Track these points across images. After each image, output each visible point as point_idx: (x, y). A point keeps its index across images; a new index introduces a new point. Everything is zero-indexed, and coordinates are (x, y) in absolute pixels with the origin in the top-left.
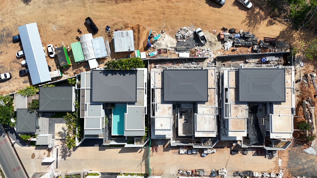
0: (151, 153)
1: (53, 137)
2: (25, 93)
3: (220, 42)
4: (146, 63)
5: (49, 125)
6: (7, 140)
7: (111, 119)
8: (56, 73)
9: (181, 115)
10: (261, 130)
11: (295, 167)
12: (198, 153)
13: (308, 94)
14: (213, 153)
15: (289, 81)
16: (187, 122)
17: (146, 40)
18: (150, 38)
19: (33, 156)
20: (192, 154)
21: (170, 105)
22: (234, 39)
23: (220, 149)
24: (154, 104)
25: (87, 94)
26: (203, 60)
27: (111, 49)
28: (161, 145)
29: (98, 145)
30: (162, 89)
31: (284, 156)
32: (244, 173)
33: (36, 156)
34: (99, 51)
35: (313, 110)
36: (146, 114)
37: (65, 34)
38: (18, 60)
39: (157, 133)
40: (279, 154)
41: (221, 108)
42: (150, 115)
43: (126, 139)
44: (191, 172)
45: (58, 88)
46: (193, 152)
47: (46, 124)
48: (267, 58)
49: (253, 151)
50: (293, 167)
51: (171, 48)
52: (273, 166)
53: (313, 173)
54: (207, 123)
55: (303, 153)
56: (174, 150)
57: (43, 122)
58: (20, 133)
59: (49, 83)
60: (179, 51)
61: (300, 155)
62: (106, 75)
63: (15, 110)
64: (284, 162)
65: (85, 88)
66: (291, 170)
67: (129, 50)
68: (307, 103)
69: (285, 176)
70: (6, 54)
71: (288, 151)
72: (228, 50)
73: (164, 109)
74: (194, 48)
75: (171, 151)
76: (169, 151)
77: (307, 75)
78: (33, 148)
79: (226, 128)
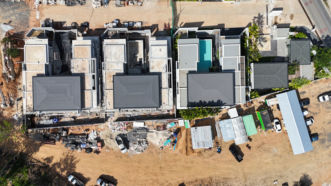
0: (171, 23)
1: (272, 36)
2: (302, 81)
3: (101, 139)
4: (178, 115)
5: (277, 49)
6: (320, 32)
7: (213, 56)
8: (271, 102)
9: (141, 62)
10: (58, 48)
11: (22, 11)
12: (122, 23)
13: (9, 86)
14: (107, 24)
15: (29, 98)
16: (134, 55)
17: (179, 139)
18: (175, 142)
19: (292, 17)
20: (128, 22)
21: (152, 72)
22: (87, 143)
23: (100, 28)
24: (168, 72)
25: (238, 81)
26: (119, 120)
27: (216, 129)
28: (161, 30)
29: (225, 30)
30: (160, 88)
31: (34, 21)
32: (75, 4)
33: (288, 16)
34: (227, 126)
35: (4, 69)
36: (176, 62)
37: (264, 144)
38: (312, 115)
39: (165, 42)
40: (38, 24)
41: (100, 69)
42: (173, 60)
43: (197, 36)
44: (129, 4)
45: (269, 87)
46: (127, 24)
47: (280, 49)
48: (52, 123)
49: (65, 26)
50: (24, 11)
51: (153, 132)
52: (45, 11)
53: (3, 6)
54: (113, 53)
55: (14, 25)
56: (147, 26)
57: (283, 52)
58: (306, 39)
59: (278, 92)
60: (144, 128)
61: (17, 23)
62: (219, 101)
63: (312, 63)
64: (33, 16)
65: (241, 87)
66: (27, 8)
67: (196, 128)
68: (10, 76)
69: (33, 1)
70: (325, 122)
71: (29, 27)
72: (92, 131)
73: (158, 67)
74: (129, 132)
75: (151, 25)
76: (153, 25)
77: (10, 106)
78: (293, 25)
79: (93, 48)
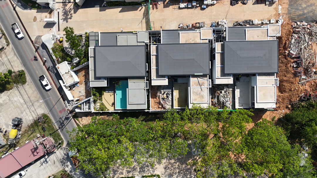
0: (151, 10)
11: (295, 13)
12: (198, 5)
14: (213, 5)
19: (35, 19)
28: (161, 2)
29: (99, 6)
31: (284, 3)
32: (244, 22)
33: (38, 20)
44: (191, 25)
52: (273, 13)
56: (174, 6)
64: (284, 9)
69: (285, 23)
75: (171, 7)
78: (34, 11)
